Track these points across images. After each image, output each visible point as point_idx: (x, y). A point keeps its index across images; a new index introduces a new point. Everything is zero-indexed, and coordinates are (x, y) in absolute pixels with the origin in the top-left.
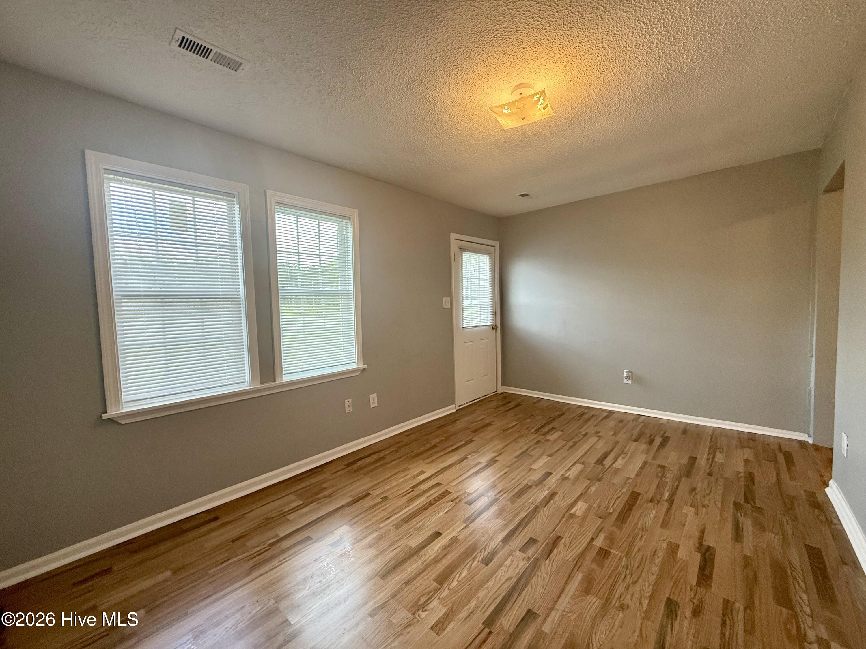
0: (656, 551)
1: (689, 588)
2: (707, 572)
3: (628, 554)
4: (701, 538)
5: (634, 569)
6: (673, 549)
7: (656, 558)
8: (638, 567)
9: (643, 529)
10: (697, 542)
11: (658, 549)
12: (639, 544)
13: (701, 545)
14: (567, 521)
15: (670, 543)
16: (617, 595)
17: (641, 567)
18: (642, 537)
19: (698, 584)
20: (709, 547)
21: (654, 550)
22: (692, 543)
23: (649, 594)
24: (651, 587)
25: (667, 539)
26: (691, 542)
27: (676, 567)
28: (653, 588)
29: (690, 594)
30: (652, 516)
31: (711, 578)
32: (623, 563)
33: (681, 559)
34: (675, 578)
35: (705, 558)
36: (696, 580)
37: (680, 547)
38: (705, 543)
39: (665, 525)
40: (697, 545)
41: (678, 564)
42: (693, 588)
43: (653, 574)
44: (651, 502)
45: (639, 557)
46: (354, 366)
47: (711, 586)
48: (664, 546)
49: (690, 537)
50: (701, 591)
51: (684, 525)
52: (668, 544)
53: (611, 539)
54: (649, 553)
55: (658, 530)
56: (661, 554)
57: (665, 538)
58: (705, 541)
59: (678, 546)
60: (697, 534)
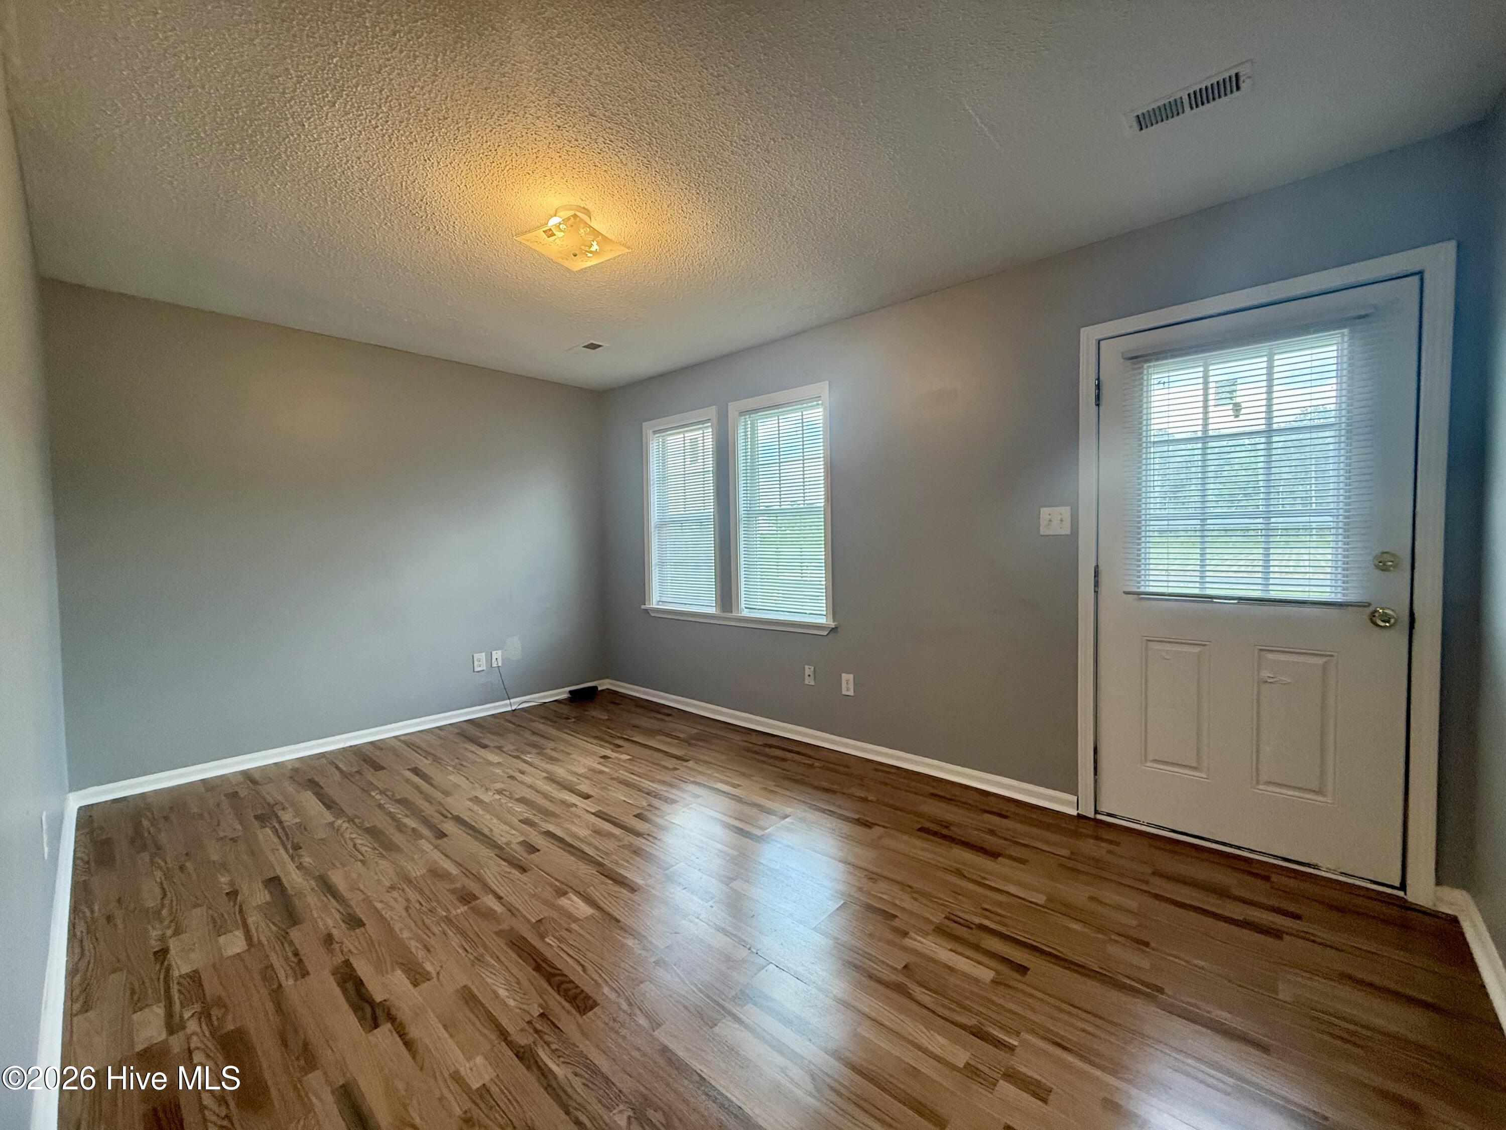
0: (428, 950)
1: (355, 951)
2: (350, 986)
3: (448, 920)
4: (401, 1032)
5: (425, 918)
6: (417, 976)
7: (418, 945)
8: (423, 921)
9: (479, 960)
10: (400, 1016)
11: (429, 956)
12: (455, 940)
13: (391, 1018)
14: (551, 885)
15: (427, 977)
16: (407, 890)
17: (420, 924)
18: (466, 950)
19: (347, 963)
20: (376, 1026)
21: (432, 949)
22: (404, 1012)
23: (383, 913)
24: (389, 919)
25: (438, 979)
26: (407, 1009)
27: (388, 958)
28: (386, 919)
29: (348, 944)
30: (502, 993)
31: (339, 984)
32: (440, 910)
33: (393, 970)
34: (377, 946)
35: (367, 1002)
36: (355, 966)
37: (410, 987)
38: (386, 1028)
39: (469, 998)
40: (393, 1011)
41: (389, 964)
42: (350, 954)
43: (401, 930)
44: (542, 1015)
45: (436, 930)
46: (822, 621)
47: (333, 974)
48: (429, 967)
49: (416, 1014)
50: (339, 959)
51: (445, 1027)
52: (428, 973)
53: (488, 915)
54: (432, 941)
55: (463, 980)
56: (421, 954)
57: (441, 977)
58: (390, 1031)
59: (415, 984)
60: (414, 1032)
